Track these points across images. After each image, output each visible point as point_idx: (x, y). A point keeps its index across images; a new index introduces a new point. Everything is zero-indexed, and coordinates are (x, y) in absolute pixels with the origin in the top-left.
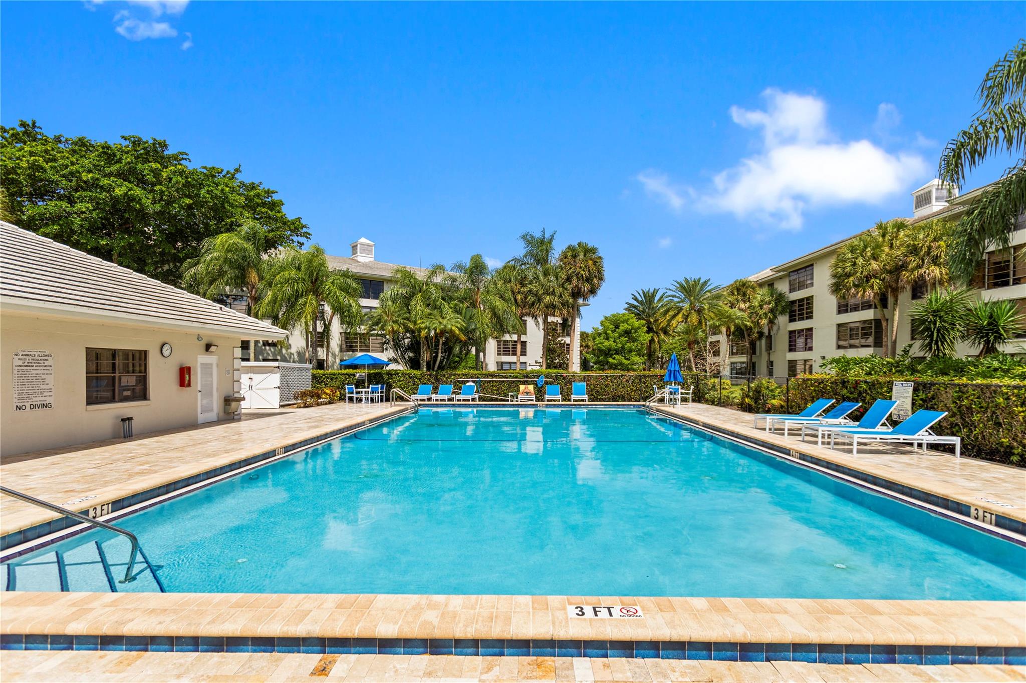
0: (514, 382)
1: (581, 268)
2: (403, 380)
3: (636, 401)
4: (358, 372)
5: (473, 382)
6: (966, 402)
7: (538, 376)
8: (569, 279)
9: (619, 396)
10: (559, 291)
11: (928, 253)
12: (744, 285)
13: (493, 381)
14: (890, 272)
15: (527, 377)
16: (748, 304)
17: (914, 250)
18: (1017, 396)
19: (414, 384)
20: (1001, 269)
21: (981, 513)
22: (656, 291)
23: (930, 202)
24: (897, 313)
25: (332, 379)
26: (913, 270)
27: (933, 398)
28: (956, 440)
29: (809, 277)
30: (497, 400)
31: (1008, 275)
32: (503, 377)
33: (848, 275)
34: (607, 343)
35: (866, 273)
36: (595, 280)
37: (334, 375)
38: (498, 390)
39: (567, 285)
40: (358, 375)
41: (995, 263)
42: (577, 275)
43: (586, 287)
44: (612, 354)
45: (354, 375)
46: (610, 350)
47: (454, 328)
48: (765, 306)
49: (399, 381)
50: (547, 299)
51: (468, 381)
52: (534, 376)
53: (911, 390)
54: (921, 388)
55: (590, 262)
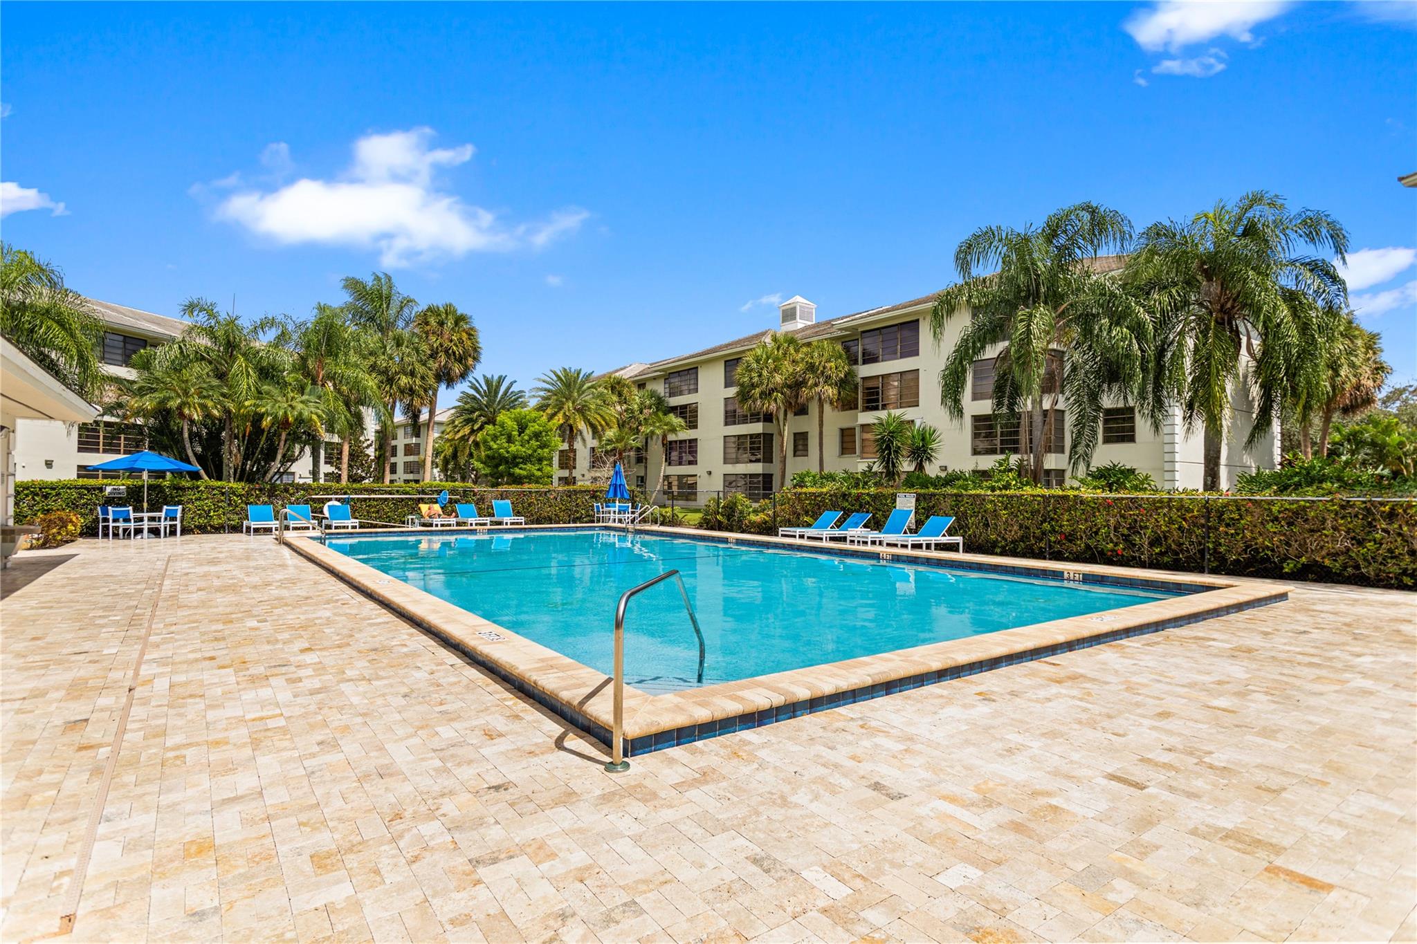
0: (402, 500)
1: (451, 341)
2: (207, 498)
3: (565, 523)
4: (110, 485)
5: (337, 500)
6: (962, 509)
7: (439, 492)
8: (434, 355)
9: (545, 518)
10: (420, 369)
11: (823, 373)
12: (619, 383)
13: (370, 499)
14: (789, 387)
15: (423, 492)
16: (624, 407)
17: (811, 368)
18: (1002, 502)
19: (229, 505)
20: (872, 394)
21: (1072, 575)
22: (501, 379)
23: (795, 319)
24: (786, 428)
25: (46, 497)
26: (811, 388)
27: (933, 507)
28: (959, 539)
29: (692, 382)
30: (375, 526)
31: (877, 400)
32: (386, 492)
33: (753, 386)
34: (513, 448)
35: (771, 386)
36: (470, 361)
37: (53, 489)
38: (378, 512)
39: (431, 363)
40: (109, 489)
41: (868, 389)
42: (446, 352)
43: (457, 369)
44: (519, 463)
45: (101, 489)
46: (515, 457)
47: (314, 417)
48: (645, 411)
49: (199, 499)
50: (404, 380)
51: (330, 500)
52: (433, 492)
53: (914, 500)
54: (921, 498)
55: (464, 334)
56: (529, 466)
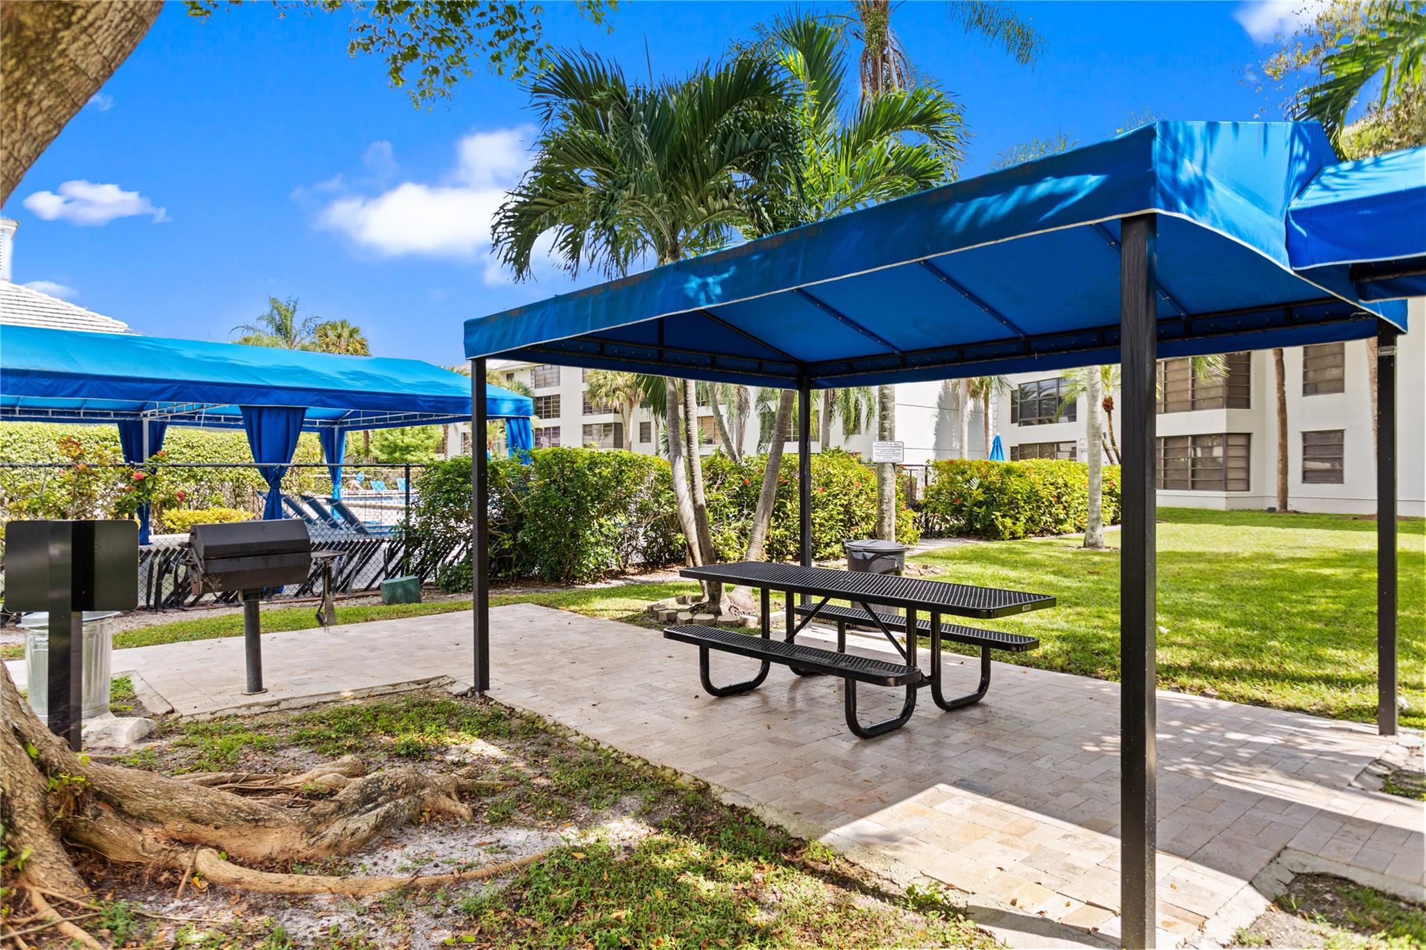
29: (555, 375)
56: (418, 453)
